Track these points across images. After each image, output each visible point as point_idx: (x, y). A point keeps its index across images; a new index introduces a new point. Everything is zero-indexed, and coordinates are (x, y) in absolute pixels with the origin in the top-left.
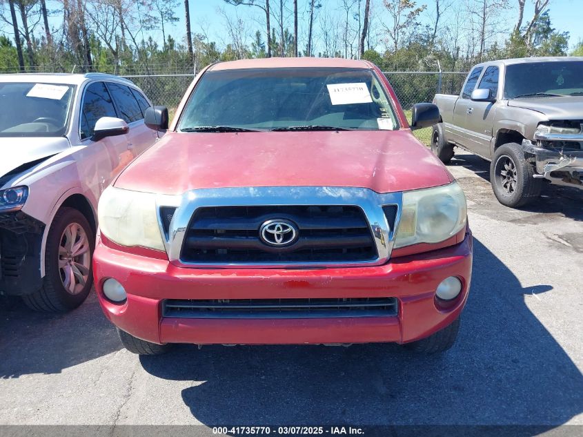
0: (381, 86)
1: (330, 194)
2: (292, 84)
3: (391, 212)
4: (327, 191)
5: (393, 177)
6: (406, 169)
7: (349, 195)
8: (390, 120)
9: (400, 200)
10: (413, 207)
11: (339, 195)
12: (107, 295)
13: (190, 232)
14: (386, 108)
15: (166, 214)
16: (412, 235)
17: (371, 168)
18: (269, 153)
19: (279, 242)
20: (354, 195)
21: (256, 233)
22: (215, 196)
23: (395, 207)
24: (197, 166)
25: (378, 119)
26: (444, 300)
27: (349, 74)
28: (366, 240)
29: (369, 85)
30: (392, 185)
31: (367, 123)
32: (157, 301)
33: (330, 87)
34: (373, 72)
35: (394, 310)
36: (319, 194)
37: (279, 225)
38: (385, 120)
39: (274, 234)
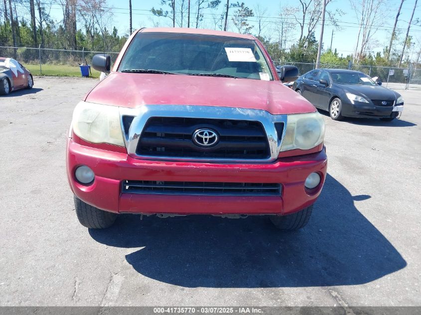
0: (261, 51)
1: (241, 112)
2: (200, 46)
3: (280, 127)
4: (239, 111)
5: (280, 106)
6: (287, 102)
7: (254, 114)
8: (267, 74)
9: (286, 120)
10: (293, 125)
11: (247, 113)
12: (78, 178)
13: (144, 134)
14: (265, 66)
15: (127, 121)
16: (292, 143)
17: (265, 99)
18: (194, 86)
19: (206, 143)
20: (257, 114)
21: (190, 137)
22: (162, 109)
23: (283, 124)
24: (145, 91)
25: (260, 73)
26: (308, 188)
27: (239, 42)
28: (263, 144)
29: (253, 50)
30: (280, 110)
31: (252, 75)
32: (119, 181)
33: (227, 50)
34: (255, 42)
35: (279, 192)
36: (234, 113)
37: (206, 132)
38: (265, 74)
39: (202, 138)
